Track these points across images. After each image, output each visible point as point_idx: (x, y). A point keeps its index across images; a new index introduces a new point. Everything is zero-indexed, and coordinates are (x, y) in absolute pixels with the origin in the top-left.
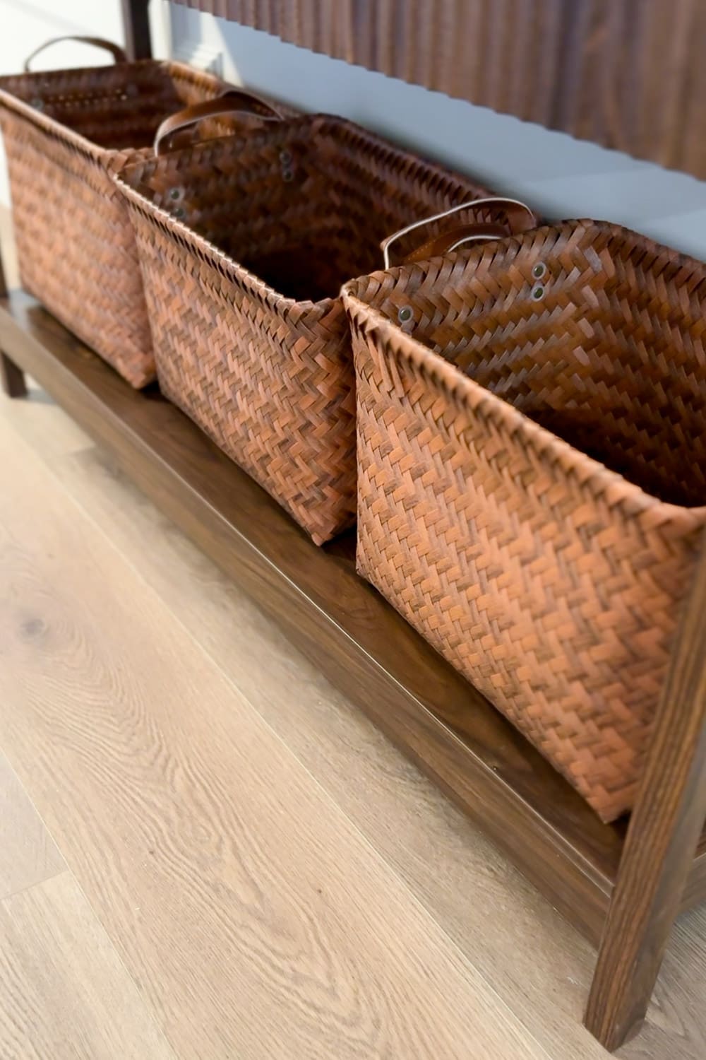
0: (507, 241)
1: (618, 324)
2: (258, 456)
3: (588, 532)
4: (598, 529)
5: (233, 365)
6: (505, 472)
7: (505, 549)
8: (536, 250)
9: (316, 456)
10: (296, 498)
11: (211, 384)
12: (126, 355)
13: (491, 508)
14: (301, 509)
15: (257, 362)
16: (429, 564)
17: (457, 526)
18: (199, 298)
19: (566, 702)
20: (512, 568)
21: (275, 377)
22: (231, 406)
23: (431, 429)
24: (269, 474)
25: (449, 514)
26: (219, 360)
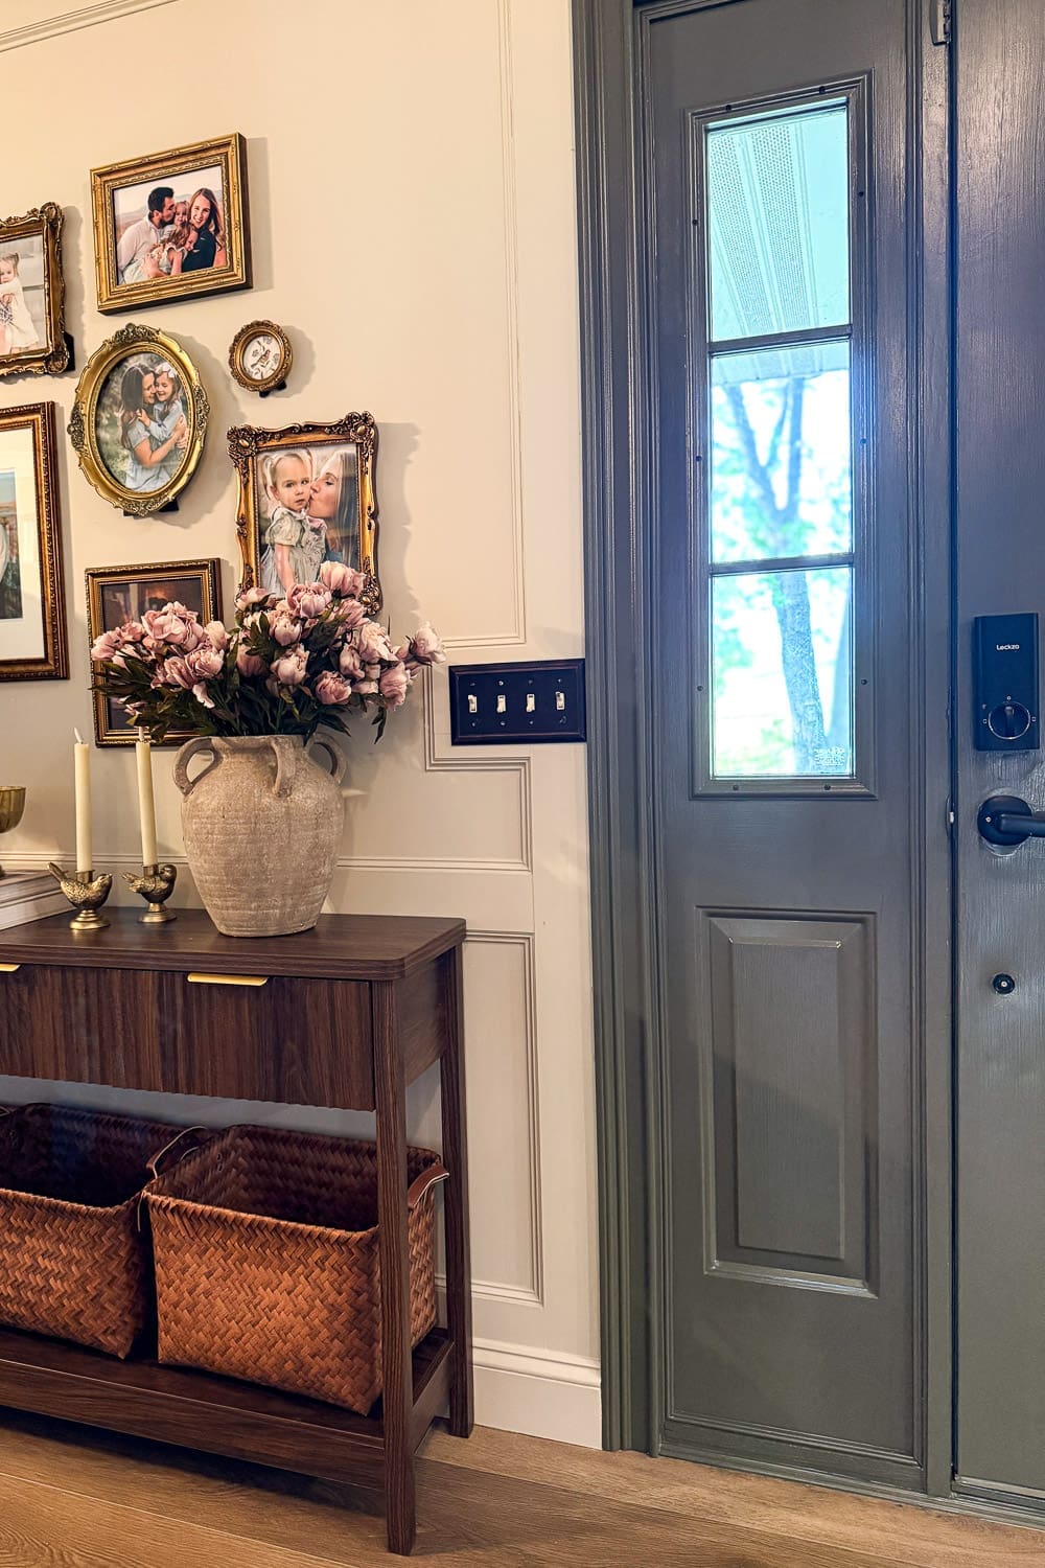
0: (203, 1147)
1: (261, 1173)
2: (71, 1316)
4: (327, 1257)
5: (44, 1263)
6: (267, 1251)
7: (276, 1291)
8: (216, 1148)
9: (119, 1298)
10: (105, 1332)
11: (22, 1282)
13: (262, 1273)
14: (108, 1338)
15: (70, 1253)
16: (230, 1321)
17: (243, 1293)
18: (8, 1231)
19: (331, 1354)
20: (283, 1299)
21: (87, 1257)
22: (45, 1290)
23: (215, 1247)
24: (81, 1324)
25: (236, 1288)
26: (29, 1264)
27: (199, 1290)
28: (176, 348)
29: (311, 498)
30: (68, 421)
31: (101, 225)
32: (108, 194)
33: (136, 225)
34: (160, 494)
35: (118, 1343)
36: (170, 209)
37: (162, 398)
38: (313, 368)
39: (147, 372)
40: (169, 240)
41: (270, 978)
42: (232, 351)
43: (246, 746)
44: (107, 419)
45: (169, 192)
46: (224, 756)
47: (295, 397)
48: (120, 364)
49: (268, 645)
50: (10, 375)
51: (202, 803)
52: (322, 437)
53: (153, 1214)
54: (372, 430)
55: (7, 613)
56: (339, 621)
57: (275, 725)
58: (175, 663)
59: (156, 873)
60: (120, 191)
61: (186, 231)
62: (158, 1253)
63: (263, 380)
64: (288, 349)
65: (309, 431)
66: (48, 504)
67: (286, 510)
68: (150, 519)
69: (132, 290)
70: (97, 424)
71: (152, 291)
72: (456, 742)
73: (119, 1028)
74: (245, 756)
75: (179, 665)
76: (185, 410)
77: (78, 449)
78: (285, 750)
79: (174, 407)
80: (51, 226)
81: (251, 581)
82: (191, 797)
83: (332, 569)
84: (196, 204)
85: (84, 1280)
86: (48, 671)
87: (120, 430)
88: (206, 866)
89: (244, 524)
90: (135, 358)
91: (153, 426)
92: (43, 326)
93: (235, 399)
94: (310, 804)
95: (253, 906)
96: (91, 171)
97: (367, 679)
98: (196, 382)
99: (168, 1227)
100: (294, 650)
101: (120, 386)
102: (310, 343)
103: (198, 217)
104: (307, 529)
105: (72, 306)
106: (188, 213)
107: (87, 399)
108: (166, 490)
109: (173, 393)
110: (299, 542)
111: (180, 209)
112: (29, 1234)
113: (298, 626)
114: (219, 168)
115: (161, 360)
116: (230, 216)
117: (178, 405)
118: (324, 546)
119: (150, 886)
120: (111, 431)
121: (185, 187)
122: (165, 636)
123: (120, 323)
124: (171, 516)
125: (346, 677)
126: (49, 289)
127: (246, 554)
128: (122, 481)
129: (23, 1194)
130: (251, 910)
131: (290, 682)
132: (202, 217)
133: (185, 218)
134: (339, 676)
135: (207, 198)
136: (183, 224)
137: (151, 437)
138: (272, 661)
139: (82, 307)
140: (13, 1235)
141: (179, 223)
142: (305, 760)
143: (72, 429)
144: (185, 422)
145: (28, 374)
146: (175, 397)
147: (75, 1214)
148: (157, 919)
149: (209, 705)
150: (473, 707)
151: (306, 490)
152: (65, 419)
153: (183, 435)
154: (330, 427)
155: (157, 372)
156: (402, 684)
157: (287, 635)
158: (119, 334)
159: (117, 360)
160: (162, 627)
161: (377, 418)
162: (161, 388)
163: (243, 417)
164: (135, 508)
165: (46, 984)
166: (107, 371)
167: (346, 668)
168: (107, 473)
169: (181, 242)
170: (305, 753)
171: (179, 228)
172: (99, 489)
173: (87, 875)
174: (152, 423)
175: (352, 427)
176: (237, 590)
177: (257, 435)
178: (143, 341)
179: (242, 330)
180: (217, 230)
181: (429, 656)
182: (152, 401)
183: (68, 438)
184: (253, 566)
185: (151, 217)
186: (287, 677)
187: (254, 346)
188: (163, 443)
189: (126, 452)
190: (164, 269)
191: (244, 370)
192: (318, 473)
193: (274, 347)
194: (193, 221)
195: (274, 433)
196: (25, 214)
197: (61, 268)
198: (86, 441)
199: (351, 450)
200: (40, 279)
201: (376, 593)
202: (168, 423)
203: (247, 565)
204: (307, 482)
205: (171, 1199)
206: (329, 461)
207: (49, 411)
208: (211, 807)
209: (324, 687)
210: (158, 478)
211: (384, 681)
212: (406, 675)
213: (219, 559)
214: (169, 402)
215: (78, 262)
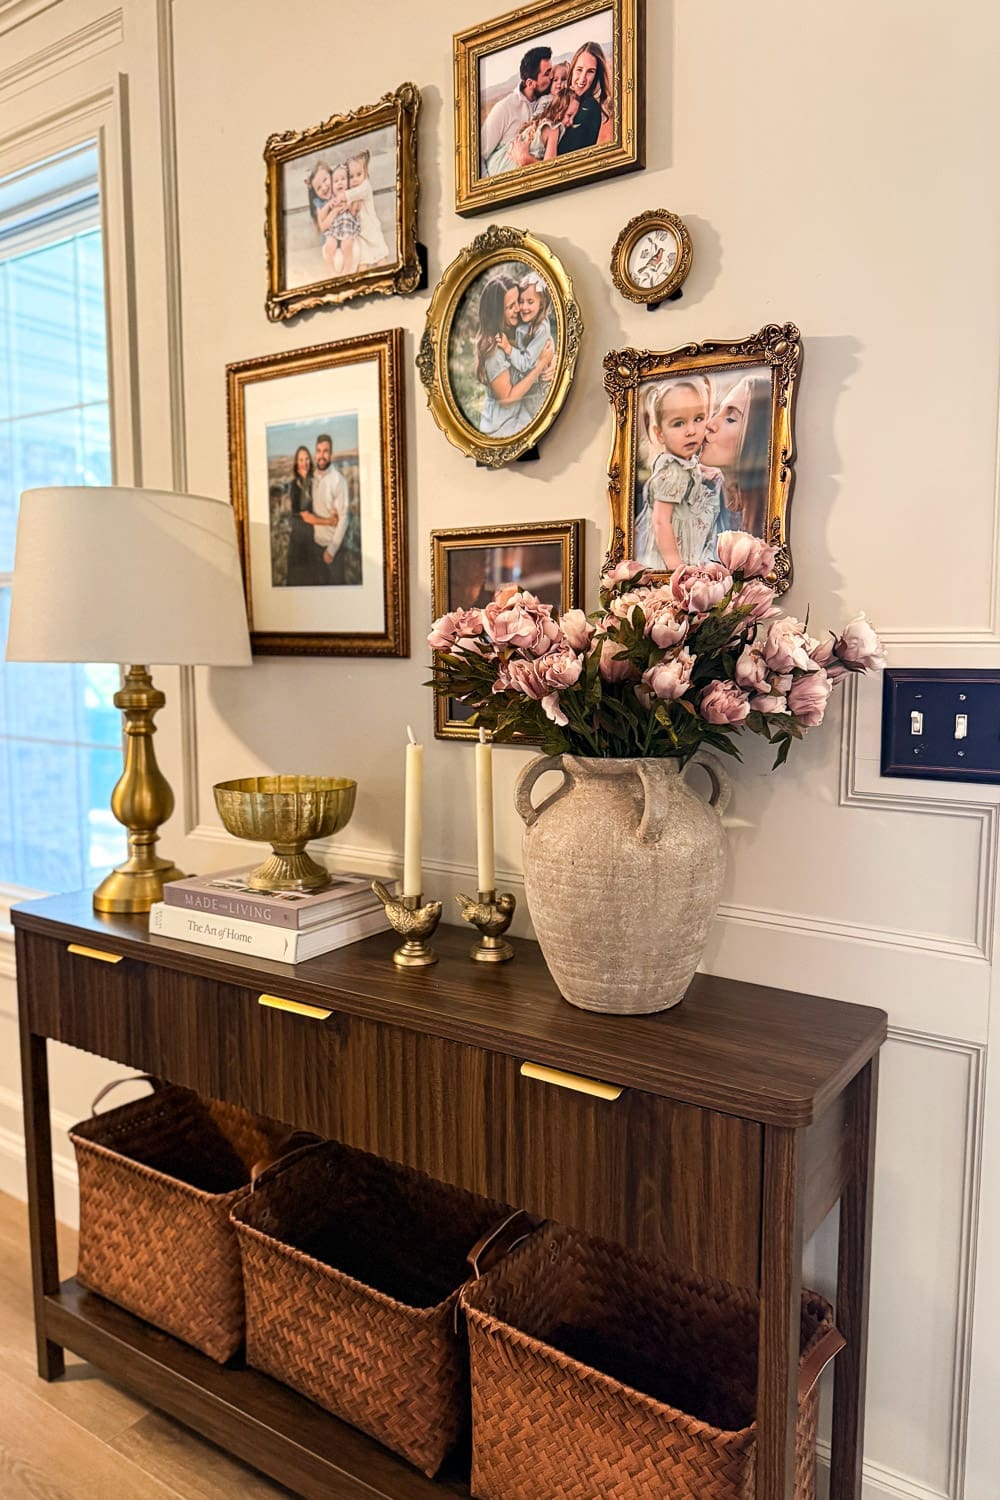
0: (535, 1235)
2: (376, 1416)
3: (674, 1452)
4: (683, 1449)
5: (349, 1348)
6: (607, 1414)
7: (615, 1466)
8: (550, 1233)
9: (430, 1408)
10: (411, 1444)
11: (326, 1363)
12: (214, 1338)
13: (596, 1438)
14: (416, 1451)
15: (377, 1345)
16: (556, 1485)
17: (573, 1454)
18: (313, 1300)
20: (624, 1480)
21: (395, 1356)
22: (348, 1379)
23: (542, 1388)
24: (386, 1428)
25: (565, 1446)
26: (333, 1344)
27: (521, 1434)
28: (545, 253)
29: (705, 440)
30: (417, 352)
31: (463, 105)
32: (473, 63)
33: (505, 100)
34: (518, 440)
35: (427, 1459)
36: (546, 75)
37: (526, 319)
38: (718, 269)
39: (510, 285)
40: (543, 116)
41: (625, 1090)
42: (616, 252)
43: (605, 771)
44: (463, 347)
45: (546, 53)
46: (577, 780)
47: (693, 308)
48: (478, 278)
49: (643, 647)
50: (356, 298)
51: (547, 841)
52: (726, 358)
53: (471, 1329)
54: (797, 348)
55: (347, 579)
56: (739, 615)
57: (643, 746)
58: (521, 666)
59: (492, 901)
60: (487, 58)
61: (564, 101)
62: (475, 1373)
63: (652, 288)
64: (687, 246)
65: (709, 353)
66: (393, 452)
67: (670, 457)
68: (506, 471)
69: (497, 183)
70: (450, 354)
71: (520, 183)
72: (885, 772)
73: (439, 1108)
74: (603, 783)
75: (526, 669)
76: (554, 332)
77: (427, 385)
78: (655, 778)
79: (541, 328)
80: (406, 111)
81: (622, 548)
82: (535, 830)
83: (735, 541)
84: (580, 63)
85: (390, 1382)
86: (388, 648)
87: (476, 361)
88: (549, 920)
89: (617, 476)
90: (497, 268)
91: (515, 354)
92: (395, 236)
93: (615, 314)
94: (685, 852)
95: (605, 977)
96: (454, 36)
97: (775, 693)
98: (568, 296)
99: (487, 1347)
100: (676, 655)
101: (478, 305)
102: (716, 236)
103: (580, 81)
104: (698, 481)
105: (427, 210)
106: (568, 78)
107: (439, 322)
108: (526, 435)
109: (541, 311)
110: (686, 497)
111: (559, 74)
112: (334, 1309)
113: (684, 623)
114: (610, 12)
115: (527, 269)
116: (620, 76)
117: (545, 326)
118: (718, 503)
119: (485, 916)
120: (466, 362)
121: (564, 44)
122: (509, 637)
123: (480, 226)
124: (530, 467)
125: (744, 689)
126: (401, 190)
127: (618, 515)
128: (476, 424)
129: (328, 1267)
130: (602, 981)
131: (668, 695)
132: (585, 81)
133: (565, 84)
134: (733, 688)
135: (593, 54)
136: (562, 93)
137: (512, 368)
138: (646, 667)
139: (438, 210)
140: (318, 1306)
141: (557, 91)
142: (680, 789)
143: (421, 361)
144: (552, 347)
145: (375, 295)
146: (542, 315)
147: (385, 1307)
148: (491, 957)
149: (562, 722)
150: (917, 727)
151: (698, 430)
152: (414, 349)
153: (549, 365)
154: (738, 346)
155: (522, 285)
156: (820, 698)
157: (667, 635)
158: (479, 240)
159: (477, 272)
160: (506, 625)
161: (804, 331)
162: (526, 306)
163: (624, 337)
164: (489, 456)
165: (359, 1039)
166: (464, 287)
167: (745, 678)
168: (459, 415)
169: (559, 116)
170: (680, 779)
171: (557, 98)
172: (449, 434)
173: (415, 901)
174: (514, 349)
175: (768, 344)
176: (604, 560)
177: (641, 360)
178: (507, 246)
179: (630, 225)
180: (603, 97)
181: (862, 661)
182: (514, 322)
183: (417, 371)
184: (626, 529)
185: (523, 88)
186: (665, 690)
187: (644, 244)
188: (526, 374)
189: (482, 388)
190: (536, 153)
191: (628, 276)
192: (717, 407)
193: (669, 244)
194: (574, 87)
195: (662, 357)
196: (380, 100)
197: (416, 163)
198: (437, 375)
199: (764, 374)
200: (392, 180)
201: (787, 568)
202: (532, 349)
203: (617, 528)
204: (702, 419)
205: (492, 1319)
206: (735, 389)
207: (397, 339)
208: (559, 848)
209: (712, 703)
210: (517, 418)
211: (795, 693)
212: (827, 685)
213: (583, 521)
214: (535, 323)
215: (436, 154)
